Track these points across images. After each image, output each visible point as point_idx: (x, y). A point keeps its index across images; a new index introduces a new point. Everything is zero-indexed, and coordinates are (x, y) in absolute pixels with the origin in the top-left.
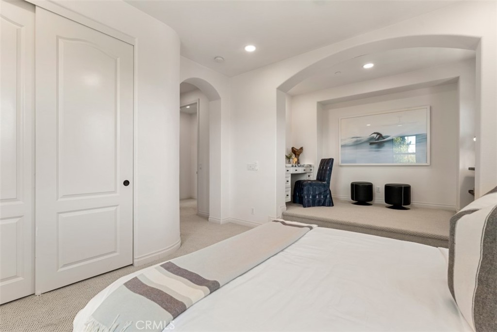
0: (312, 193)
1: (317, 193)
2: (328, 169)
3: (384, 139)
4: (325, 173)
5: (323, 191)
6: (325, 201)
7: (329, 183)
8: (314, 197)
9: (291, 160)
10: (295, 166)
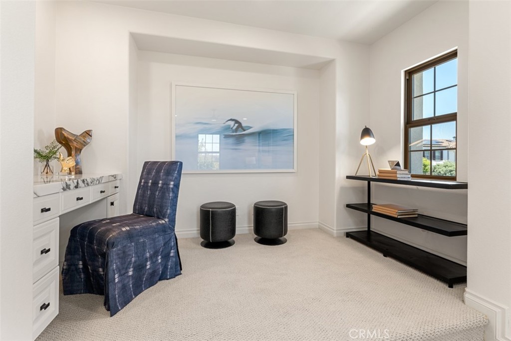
0: (133, 260)
1: (148, 255)
2: (171, 186)
3: (244, 130)
4: (163, 197)
5: (162, 243)
6: (165, 267)
7: (173, 221)
8: (139, 268)
9: (53, 163)
10: (76, 187)
